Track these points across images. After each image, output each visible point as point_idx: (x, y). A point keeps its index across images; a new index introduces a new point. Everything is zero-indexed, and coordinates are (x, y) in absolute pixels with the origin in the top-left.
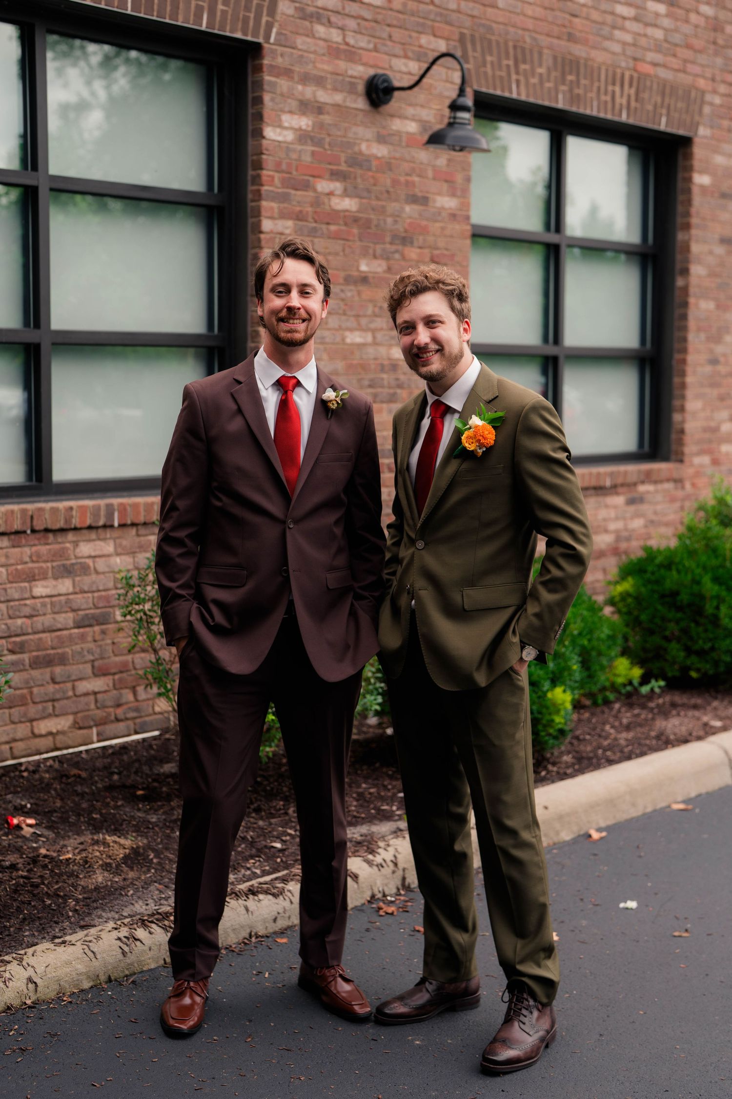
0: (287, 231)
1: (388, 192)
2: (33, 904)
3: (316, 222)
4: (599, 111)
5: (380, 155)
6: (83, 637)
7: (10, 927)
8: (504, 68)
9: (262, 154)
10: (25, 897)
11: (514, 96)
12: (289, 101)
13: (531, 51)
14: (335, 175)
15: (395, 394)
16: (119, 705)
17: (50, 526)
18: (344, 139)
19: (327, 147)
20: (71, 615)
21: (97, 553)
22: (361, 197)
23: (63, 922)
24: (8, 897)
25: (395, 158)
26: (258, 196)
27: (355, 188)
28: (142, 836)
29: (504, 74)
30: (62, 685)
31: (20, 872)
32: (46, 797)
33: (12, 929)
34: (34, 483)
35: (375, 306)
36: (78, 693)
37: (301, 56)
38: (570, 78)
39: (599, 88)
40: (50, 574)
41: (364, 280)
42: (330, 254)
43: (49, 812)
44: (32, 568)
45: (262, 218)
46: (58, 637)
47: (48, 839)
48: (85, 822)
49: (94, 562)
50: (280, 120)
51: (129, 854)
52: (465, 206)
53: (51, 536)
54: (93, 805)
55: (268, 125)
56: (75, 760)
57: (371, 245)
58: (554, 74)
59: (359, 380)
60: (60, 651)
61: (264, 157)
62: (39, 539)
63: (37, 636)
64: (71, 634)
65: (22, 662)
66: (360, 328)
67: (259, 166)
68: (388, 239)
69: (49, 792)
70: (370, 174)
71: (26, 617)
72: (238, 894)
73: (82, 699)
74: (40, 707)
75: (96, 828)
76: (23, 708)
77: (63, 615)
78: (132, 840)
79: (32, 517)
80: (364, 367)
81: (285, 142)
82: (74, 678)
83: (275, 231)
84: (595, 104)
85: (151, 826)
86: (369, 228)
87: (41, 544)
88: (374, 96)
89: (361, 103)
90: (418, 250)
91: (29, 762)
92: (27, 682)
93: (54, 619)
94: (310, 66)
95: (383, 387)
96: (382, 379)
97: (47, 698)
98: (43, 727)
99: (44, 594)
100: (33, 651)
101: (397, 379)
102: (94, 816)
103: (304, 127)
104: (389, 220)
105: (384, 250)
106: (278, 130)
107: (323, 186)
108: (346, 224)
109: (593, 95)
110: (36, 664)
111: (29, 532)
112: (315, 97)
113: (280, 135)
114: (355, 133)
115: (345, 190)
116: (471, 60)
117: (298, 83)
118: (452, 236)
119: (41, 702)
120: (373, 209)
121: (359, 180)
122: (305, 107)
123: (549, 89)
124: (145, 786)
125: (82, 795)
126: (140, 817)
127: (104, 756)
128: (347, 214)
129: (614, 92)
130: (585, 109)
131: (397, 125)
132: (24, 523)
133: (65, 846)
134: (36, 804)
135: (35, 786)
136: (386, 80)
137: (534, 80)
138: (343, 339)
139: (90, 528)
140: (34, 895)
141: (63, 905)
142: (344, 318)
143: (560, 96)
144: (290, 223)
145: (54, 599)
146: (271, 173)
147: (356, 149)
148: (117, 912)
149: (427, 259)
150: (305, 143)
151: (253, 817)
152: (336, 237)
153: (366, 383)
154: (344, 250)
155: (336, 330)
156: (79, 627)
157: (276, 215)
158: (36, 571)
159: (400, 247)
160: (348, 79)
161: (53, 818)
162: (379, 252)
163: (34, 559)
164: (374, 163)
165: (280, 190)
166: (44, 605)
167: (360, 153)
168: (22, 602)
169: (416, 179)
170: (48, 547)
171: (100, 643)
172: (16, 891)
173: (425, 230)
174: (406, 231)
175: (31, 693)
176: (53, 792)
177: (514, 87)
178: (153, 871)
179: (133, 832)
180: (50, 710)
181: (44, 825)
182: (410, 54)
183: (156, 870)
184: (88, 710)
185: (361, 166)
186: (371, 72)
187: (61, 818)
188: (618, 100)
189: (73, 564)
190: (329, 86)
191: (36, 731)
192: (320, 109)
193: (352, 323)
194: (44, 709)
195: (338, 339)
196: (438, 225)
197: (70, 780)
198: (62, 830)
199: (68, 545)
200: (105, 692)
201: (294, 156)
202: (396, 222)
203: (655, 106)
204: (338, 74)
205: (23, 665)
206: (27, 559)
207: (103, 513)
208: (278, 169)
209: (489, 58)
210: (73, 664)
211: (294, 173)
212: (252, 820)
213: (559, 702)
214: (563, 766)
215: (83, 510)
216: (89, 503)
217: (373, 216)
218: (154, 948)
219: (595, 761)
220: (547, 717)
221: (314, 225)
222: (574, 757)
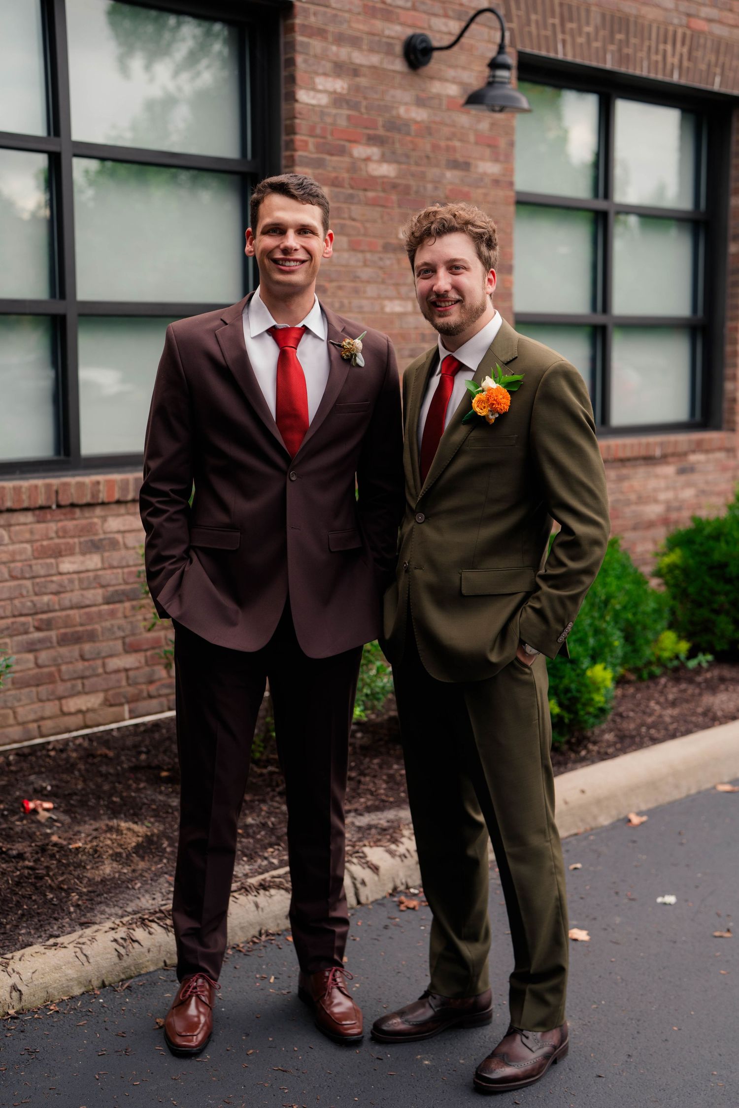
1: (428, 157)
2: (34, 898)
3: (352, 188)
4: (649, 72)
5: (419, 119)
6: (112, 613)
7: (7, 924)
8: (550, 28)
9: (295, 117)
10: (27, 891)
11: (560, 56)
12: (323, 62)
13: (578, 8)
14: (373, 140)
16: (151, 682)
17: (76, 501)
18: (382, 103)
19: (363, 110)
20: (100, 591)
21: (127, 528)
22: (399, 163)
23: (63, 918)
24: (8, 891)
25: (434, 122)
26: (292, 163)
27: (394, 153)
28: (159, 821)
29: (549, 33)
30: (91, 663)
31: (27, 863)
32: (69, 778)
33: (8, 927)
34: (62, 457)
36: (108, 670)
37: (336, 16)
38: (619, 37)
39: (649, 48)
40: (77, 550)
42: (367, 220)
43: (69, 794)
44: (58, 545)
46: (87, 614)
47: (63, 824)
48: (105, 805)
49: (124, 537)
50: (314, 83)
51: (142, 842)
52: (509, 171)
53: (78, 511)
54: (114, 788)
55: (301, 88)
56: (105, 739)
57: (411, 211)
58: (602, 33)
60: (89, 628)
61: (297, 121)
62: (65, 514)
63: (64, 613)
64: (100, 611)
65: (49, 639)
66: (400, 297)
67: (292, 130)
69: (73, 773)
70: (409, 138)
71: (52, 593)
72: (248, 889)
73: (113, 676)
74: (69, 684)
75: (115, 812)
76: (50, 687)
77: (92, 591)
78: (148, 827)
79: (57, 492)
80: (404, 337)
81: (319, 106)
82: (103, 654)
84: (645, 64)
85: (170, 811)
86: (408, 194)
87: (67, 519)
88: (412, 57)
89: (399, 65)
91: (57, 741)
92: (55, 659)
93: (82, 595)
94: (345, 26)
97: (75, 675)
98: (73, 704)
99: (71, 570)
100: (61, 628)
102: (115, 799)
103: (339, 90)
104: (430, 186)
106: (312, 93)
107: (360, 151)
108: (384, 191)
109: (642, 54)
110: (64, 641)
111: (54, 507)
112: (350, 58)
113: (314, 98)
114: (393, 97)
115: (383, 155)
116: (515, 19)
117: (333, 43)
118: (494, 203)
119: (70, 680)
120: (412, 175)
121: (397, 145)
122: (340, 69)
123: (597, 48)
124: (170, 766)
125: (106, 776)
126: (160, 801)
127: (136, 734)
128: (385, 180)
129: (665, 51)
130: (635, 69)
131: (436, 87)
132: (48, 498)
133: (79, 832)
134: (57, 786)
135: (59, 766)
136: (424, 39)
137: (581, 40)
138: (382, 308)
139: (118, 502)
140: (37, 889)
141: (64, 900)
142: (383, 286)
143: (609, 57)
145: (82, 575)
146: (305, 138)
147: (394, 113)
148: (121, 908)
150: (340, 107)
151: (277, 802)
152: (374, 203)
153: (406, 353)
154: (382, 217)
155: (375, 299)
156: (108, 603)
158: (63, 547)
160: (384, 40)
161: (72, 802)
163: (61, 534)
164: (413, 128)
165: (315, 156)
166: (71, 581)
167: (398, 117)
168: (49, 579)
169: (457, 144)
170: (75, 522)
171: (130, 619)
172: (18, 884)
173: (466, 196)
174: (447, 196)
175: (59, 671)
176: (77, 773)
177: (560, 47)
178: (165, 861)
179: (152, 817)
180: (80, 687)
181: (61, 809)
182: (451, 13)
183: (168, 859)
184: (120, 687)
185: (399, 130)
186: (409, 32)
187: (80, 801)
188: (669, 60)
189: (101, 540)
190: (365, 47)
191: (65, 709)
192: (355, 71)
193: (391, 292)
194: (73, 687)
195: (377, 309)
196: (480, 191)
197: (96, 760)
198: (79, 814)
199: (96, 520)
200: (137, 668)
201: (329, 120)
202: (436, 188)
203: (709, 65)
204: (373, 34)
205: (51, 642)
206: (53, 535)
207: (131, 488)
208: (312, 134)
209: (533, 17)
210: (103, 641)
211: (329, 137)
212: (275, 804)
213: (599, 679)
214: (604, 745)
215: (110, 484)
216: (117, 477)
217: (412, 182)
218: (154, 950)
219: (637, 739)
220: (586, 696)
221: (351, 191)
222: (616, 736)
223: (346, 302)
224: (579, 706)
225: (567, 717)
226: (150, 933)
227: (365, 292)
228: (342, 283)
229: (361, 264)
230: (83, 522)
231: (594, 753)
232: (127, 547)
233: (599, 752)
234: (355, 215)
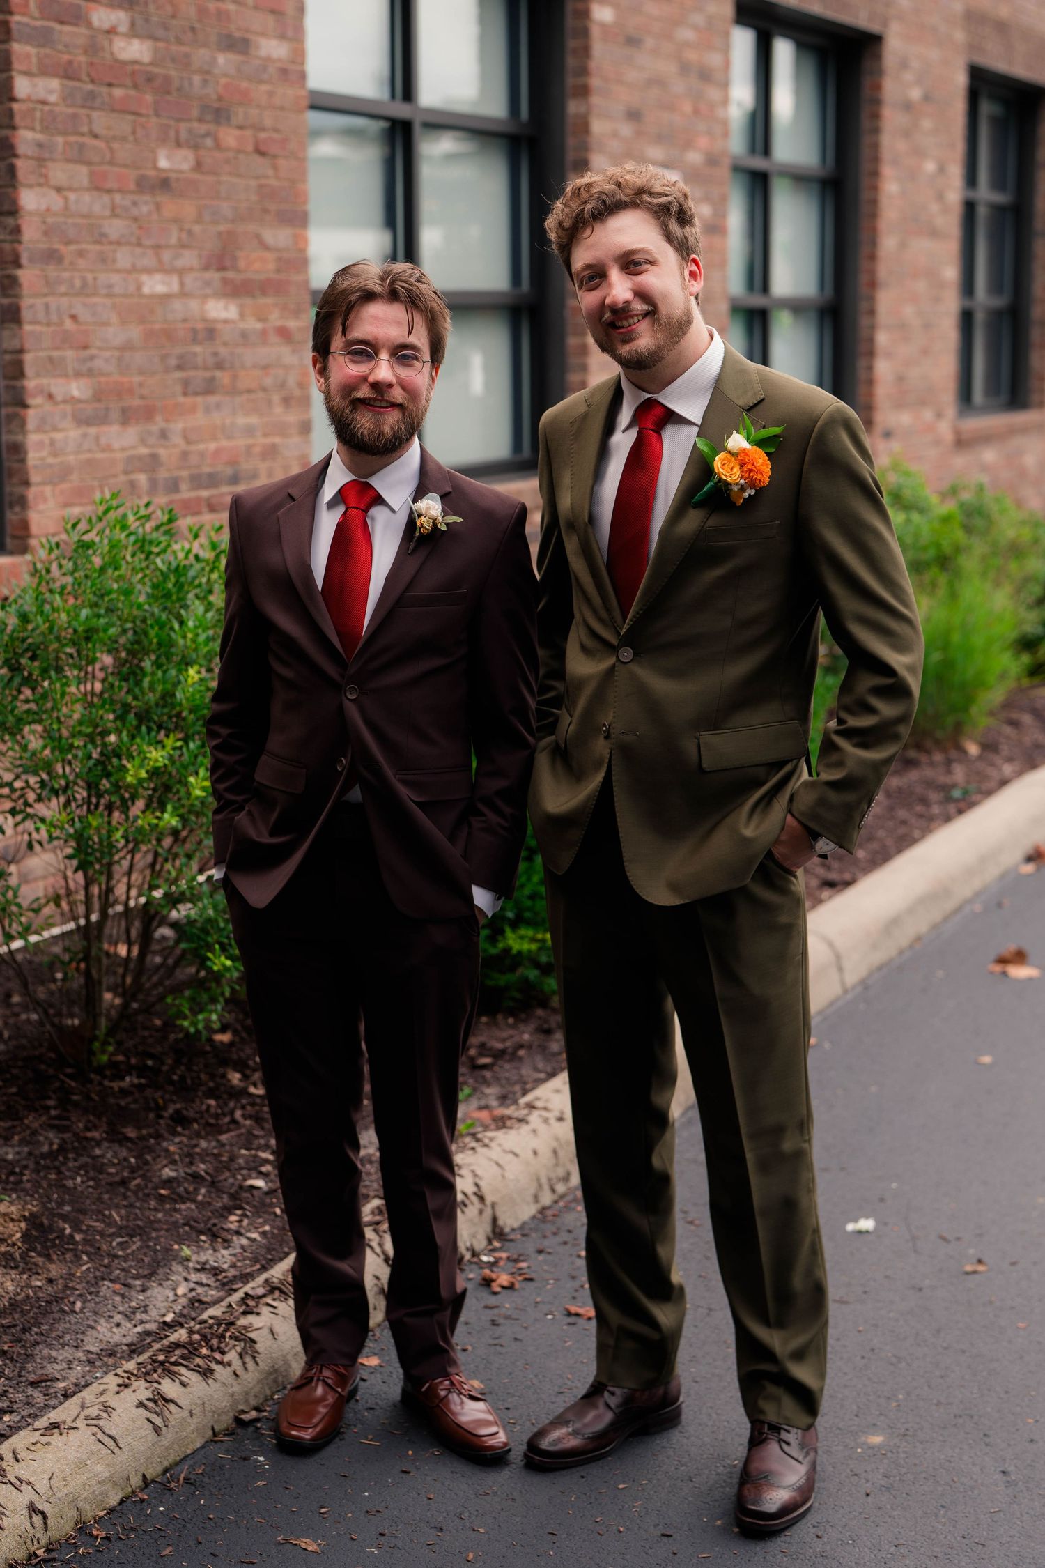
0: (53, 98)
1: (193, 30)
3: (92, 81)
15: (213, 379)
22: (156, 39)
27: (147, 21)
35: (181, 230)
41: (164, 184)
42: (114, 138)
45: (14, 74)
52: (299, 57)
57: (172, 123)
59: (164, 358)
66: (162, 269)
68: (195, 113)
80: (169, 335)
83: (34, 97)
86: (168, 92)
90: (237, 132)
95: (196, 368)
96: (195, 354)
101: (216, 354)
104: (196, 80)
105: (190, 131)
107: (102, 17)
108: (135, 86)
115: (133, 24)
118: (282, 108)
120: (173, 60)
121: (150, 10)
128: (137, 67)
138: (139, 288)
142: (138, 250)
144: (55, 83)
149: (250, 148)
152: (122, 108)
153: (173, 362)
154: (134, 133)
155: (129, 272)
157: (34, 70)
159: (212, 127)
162: (183, 135)
165: (39, 23)
169: (230, 7)
173: (245, 98)
174: (220, 99)
193: (148, 260)
195: (132, 288)
196: (263, 88)
202: (205, 82)
217: (173, 73)
218: (197, 1411)
221: (90, 87)
223: (89, 276)
226: (183, 1385)
227: (114, 261)
228: (84, 246)
229: (107, 213)
234: (97, 129)
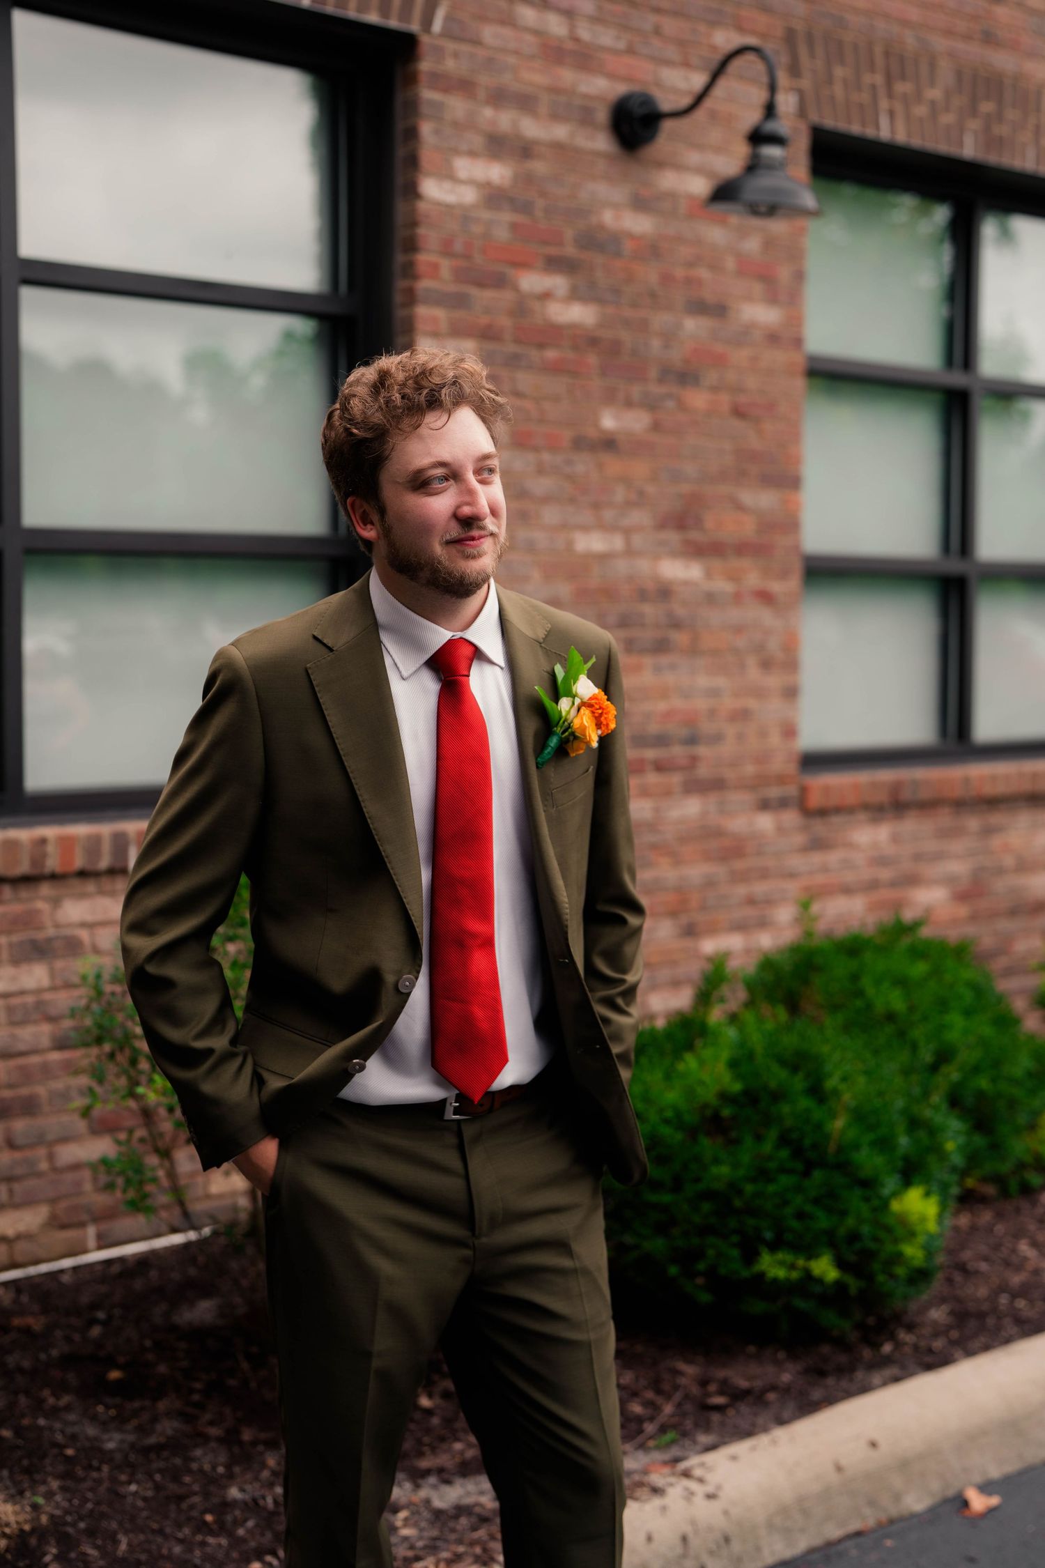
1: (652, 294)
3: (518, 341)
5: (637, 231)
6: (68, 1066)
8: (867, 90)
9: (418, 225)
11: (884, 135)
12: (469, 135)
13: (916, 60)
14: (555, 264)
17: (2, 873)
18: (572, 204)
19: (539, 215)
20: (46, 1027)
21: (99, 917)
22: (604, 303)
25: (667, 234)
26: (411, 298)
27: (593, 285)
29: (865, 98)
30: (28, 1154)
35: (629, 488)
36: (58, 1165)
37: (492, 59)
38: (986, 107)
41: (609, 444)
42: (545, 398)
45: (417, 334)
46: (22, 1068)
49: (92, 934)
50: (451, 167)
52: (795, 321)
53: (7, 889)
55: (429, 175)
56: (44, 1289)
57: (623, 384)
58: (956, 100)
60: (24, 1091)
61: (421, 230)
64: (45, 1062)
66: (602, 527)
67: (412, 245)
68: (653, 374)
70: (619, 263)
73: (68, 1176)
77: (31, 1028)
80: (608, 592)
81: (460, 206)
82: (50, 1137)
86: (617, 355)
88: (626, 129)
89: (602, 142)
90: (709, 395)
93: (13, 1035)
94: (508, 77)
95: (643, 627)
103: (496, 181)
104: (656, 344)
105: (645, 392)
106: (447, 185)
107: (531, 282)
108: (575, 348)
109: (1026, 137)
112: (516, 128)
113: (450, 192)
114: (592, 193)
115: (574, 289)
117: (486, 104)
118: (771, 372)
120: (625, 324)
121: (599, 274)
122: (499, 145)
123: (948, 125)
127: (101, 1279)
128: (578, 331)
130: (1012, 158)
131: (668, 181)
136: (647, 101)
137: (921, 111)
138: (570, 545)
139: (83, 874)
142: (570, 508)
143: (968, 138)
144: (469, 345)
145: (15, 1001)
146: (434, 258)
147: (594, 220)
149: (727, 410)
150: (498, 209)
152: (555, 369)
154: (570, 392)
155: (556, 529)
156: (61, 1048)
157: (444, 331)
159: (675, 389)
160: (578, 101)
162: (636, 396)
164: (627, 246)
165: (452, 288)
167: (601, 227)
169: (704, 273)
170: (2, 908)
173: (720, 361)
174: (686, 362)
177: (884, 120)
180: (3, 1197)
182: (694, 59)
184: (80, 1195)
185: (602, 250)
186: (621, 89)
189: (49, 940)
190: (543, 112)
192: (524, 151)
193: (584, 518)
195: (560, 545)
196: (745, 352)
199: (40, 905)
201: (477, 230)
202: (667, 346)
204: (558, 91)
207: (106, 848)
208: (447, 249)
209: (838, 72)
210: (49, 1114)
211: (478, 258)
213: (914, 1218)
214: (926, 1331)
215: (67, 844)
216: (81, 830)
217: (625, 336)
219: (990, 1321)
220: (889, 1248)
221: (511, 348)
222: (952, 1313)
224: (876, 1266)
225: (854, 1284)
227: (539, 517)
229: (532, 470)
230: (16, 908)
231: (907, 1350)
232: (96, 951)
233: (916, 1347)
234: (522, 387)
